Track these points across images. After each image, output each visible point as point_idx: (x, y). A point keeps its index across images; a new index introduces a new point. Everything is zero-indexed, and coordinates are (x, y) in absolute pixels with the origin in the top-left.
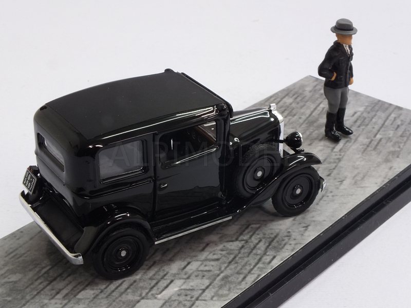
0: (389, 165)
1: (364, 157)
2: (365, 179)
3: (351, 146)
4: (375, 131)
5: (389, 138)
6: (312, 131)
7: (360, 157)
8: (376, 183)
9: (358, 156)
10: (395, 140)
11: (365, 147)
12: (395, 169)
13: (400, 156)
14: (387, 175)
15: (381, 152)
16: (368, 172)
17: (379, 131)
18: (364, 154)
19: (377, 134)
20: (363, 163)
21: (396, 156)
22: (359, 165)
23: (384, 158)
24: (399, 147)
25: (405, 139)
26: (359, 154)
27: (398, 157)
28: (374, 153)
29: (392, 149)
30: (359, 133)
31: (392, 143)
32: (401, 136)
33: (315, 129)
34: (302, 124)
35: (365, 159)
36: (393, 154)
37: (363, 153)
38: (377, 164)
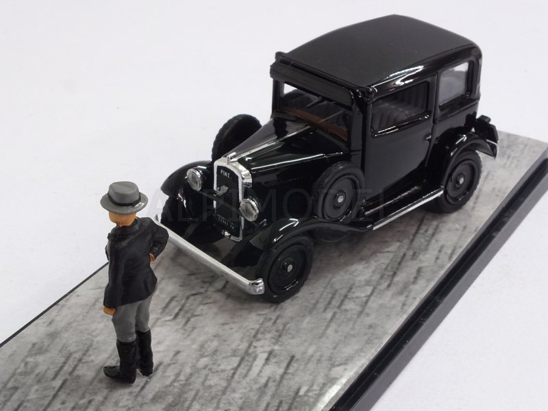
0: (51, 329)
1: (90, 336)
2: (93, 301)
3: (109, 357)
4: (62, 396)
5: (39, 381)
6: (176, 384)
7: (96, 337)
8: (78, 296)
9: (100, 338)
10: (30, 380)
11: (86, 359)
12: (44, 323)
13: (30, 346)
14: (60, 310)
15: (61, 351)
16: (88, 312)
17: (55, 396)
18: (88, 343)
19: (61, 387)
20: (93, 326)
21: (37, 346)
22: (99, 323)
23: (57, 340)
24: (26, 364)
25: (10, 385)
26: (98, 342)
27: (34, 345)
28: (72, 348)
29: (40, 359)
30: (91, 387)
31: (37, 372)
32: (16, 389)
33: (171, 389)
34: (193, 400)
35: (89, 334)
36: (40, 348)
37: (91, 345)
38: (72, 327)
